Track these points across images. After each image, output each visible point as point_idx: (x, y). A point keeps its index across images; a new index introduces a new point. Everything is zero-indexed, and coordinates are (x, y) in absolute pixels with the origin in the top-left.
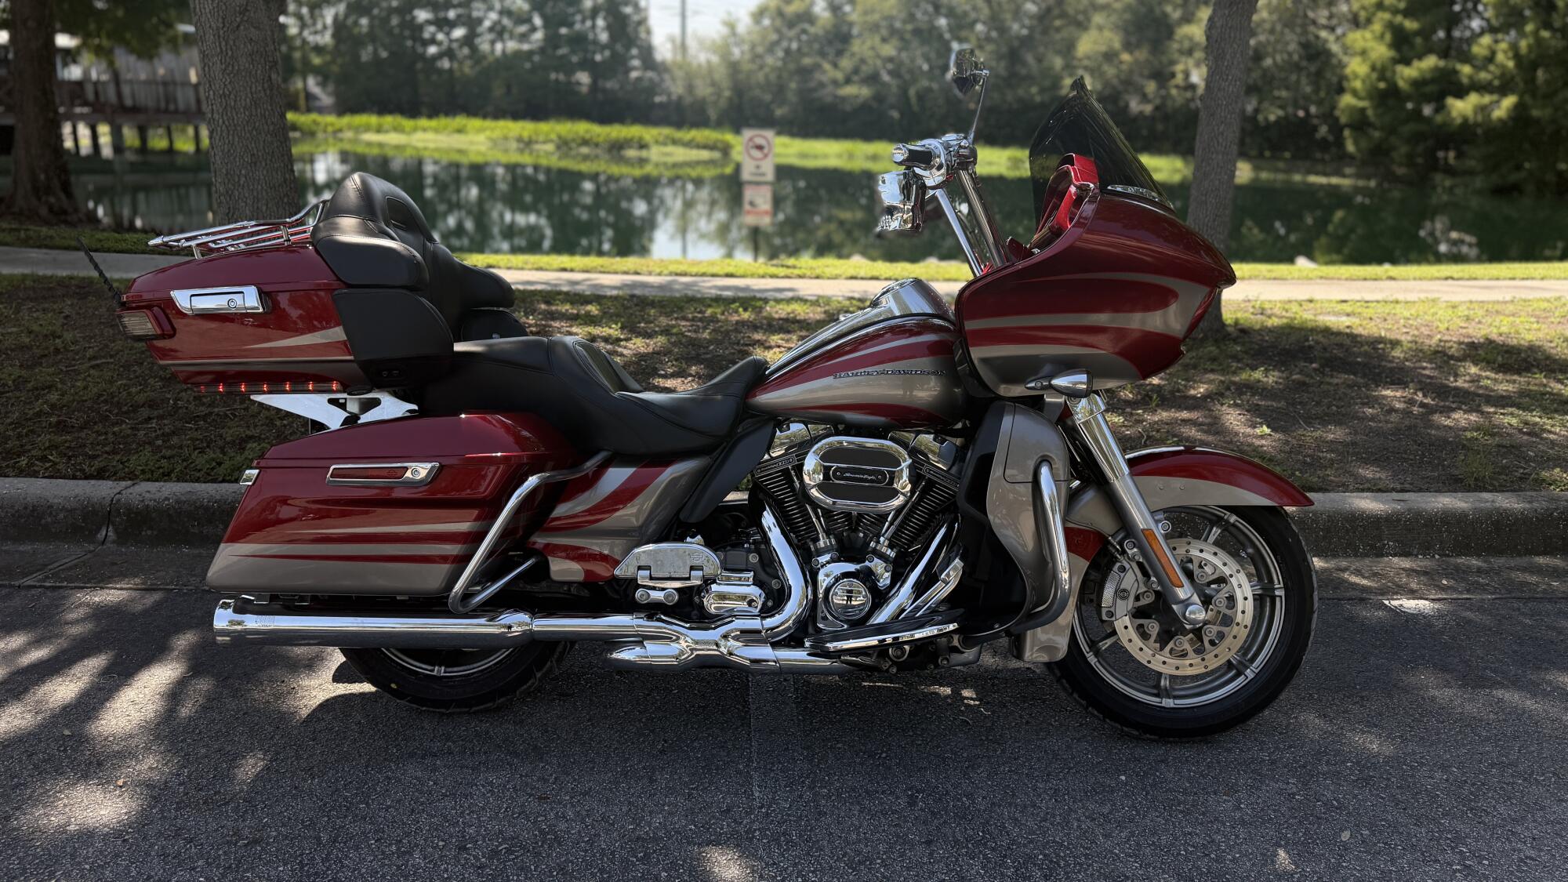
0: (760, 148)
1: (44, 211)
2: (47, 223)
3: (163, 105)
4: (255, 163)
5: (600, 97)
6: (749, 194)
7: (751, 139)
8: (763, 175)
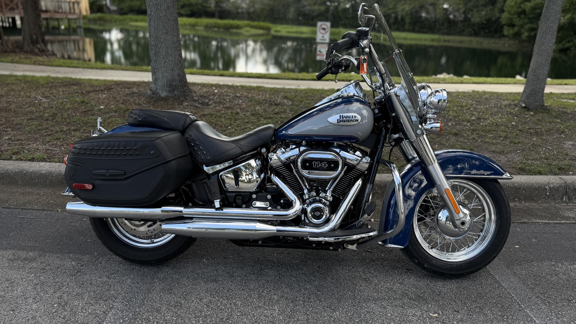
0: (324, 29)
1: (36, 51)
2: (37, 55)
3: (57, 10)
4: (167, 33)
5: (219, 9)
6: (319, 48)
7: (321, 26)
8: (325, 40)
